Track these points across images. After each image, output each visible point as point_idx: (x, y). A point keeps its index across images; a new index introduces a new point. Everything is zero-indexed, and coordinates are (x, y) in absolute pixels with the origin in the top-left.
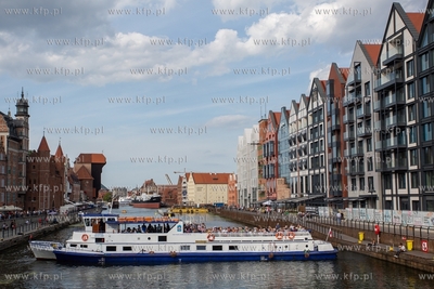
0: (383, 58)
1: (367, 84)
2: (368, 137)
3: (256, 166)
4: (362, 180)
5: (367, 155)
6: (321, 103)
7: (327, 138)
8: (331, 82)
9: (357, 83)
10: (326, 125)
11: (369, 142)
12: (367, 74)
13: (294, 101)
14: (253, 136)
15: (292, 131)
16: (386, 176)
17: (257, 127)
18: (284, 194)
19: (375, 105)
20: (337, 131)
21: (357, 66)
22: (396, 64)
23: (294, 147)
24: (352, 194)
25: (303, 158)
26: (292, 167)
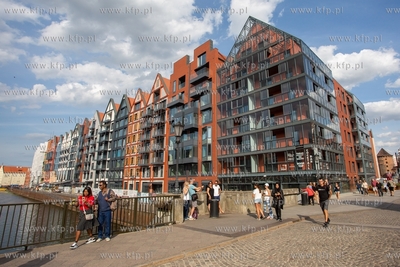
0: (104, 120)
1: (97, 130)
2: (93, 154)
3: (42, 165)
4: (88, 174)
5: (92, 162)
6: (78, 136)
7: (77, 153)
8: (83, 127)
9: (93, 129)
10: (78, 146)
11: (94, 156)
12: (97, 126)
13: (66, 133)
15: (63, 147)
16: (97, 172)
17: (47, 143)
18: (53, 179)
19: (98, 140)
20: (82, 150)
21: (94, 122)
22: (108, 122)
23: (62, 156)
24: (84, 181)
25: (66, 161)
26: (60, 166)
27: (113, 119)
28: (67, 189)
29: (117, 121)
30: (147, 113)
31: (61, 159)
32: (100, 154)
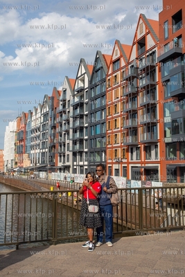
0: (76, 88)
1: (69, 101)
2: (67, 132)
3: (14, 146)
4: (64, 156)
5: (67, 142)
6: (48, 110)
7: (49, 131)
8: (53, 98)
9: (64, 100)
10: (49, 123)
11: (68, 134)
12: (69, 96)
13: (35, 107)
14: (13, 127)
15: (33, 125)
16: (74, 154)
18: (27, 164)
19: (71, 114)
20: (54, 127)
21: (65, 91)
22: (81, 90)
23: (33, 135)
24: (60, 164)
25: (38, 142)
26: (32, 147)
27: (86, 86)
28: (43, 175)
29: (92, 87)
30: (129, 73)
31: (32, 139)
32: (75, 131)
